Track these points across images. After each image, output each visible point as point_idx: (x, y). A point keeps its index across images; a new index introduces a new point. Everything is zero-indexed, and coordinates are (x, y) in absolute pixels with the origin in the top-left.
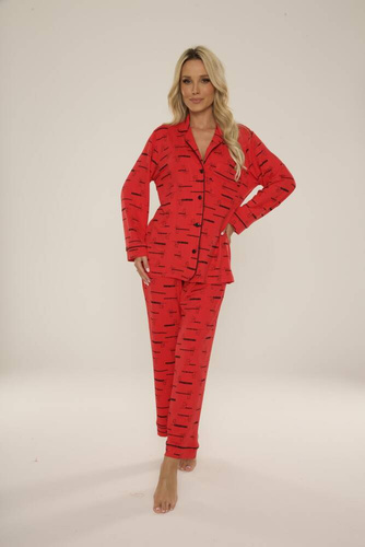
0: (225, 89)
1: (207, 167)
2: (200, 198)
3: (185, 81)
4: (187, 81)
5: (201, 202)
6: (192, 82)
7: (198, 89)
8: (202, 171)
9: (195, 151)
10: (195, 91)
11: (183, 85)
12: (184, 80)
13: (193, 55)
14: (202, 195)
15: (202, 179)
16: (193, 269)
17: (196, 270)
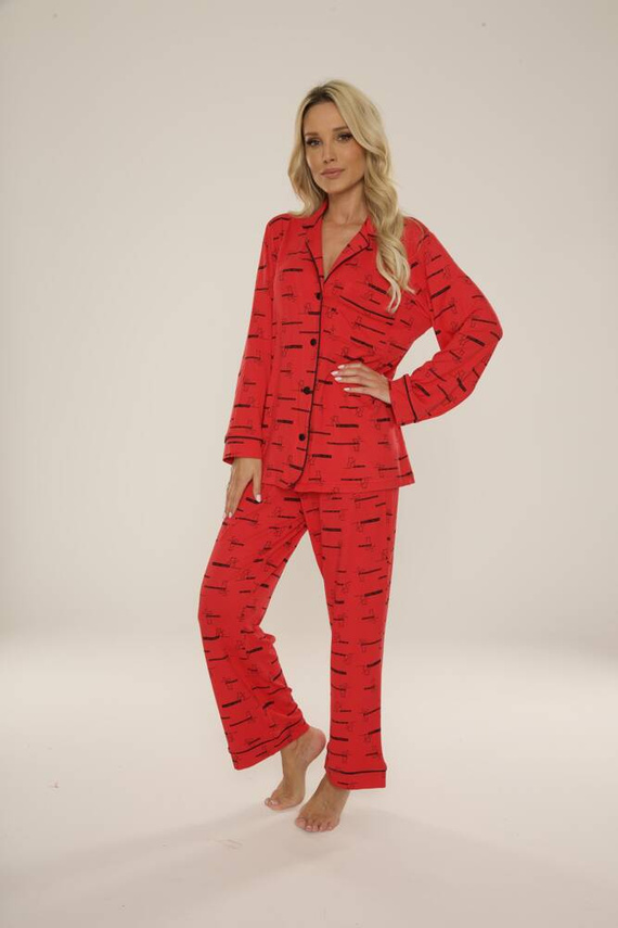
0: (382, 148)
1: (328, 291)
2: (313, 342)
3: (310, 142)
4: (315, 141)
5: (313, 350)
6: (322, 141)
7: (333, 152)
8: (318, 296)
9: (314, 260)
10: (328, 157)
11: (310, 150)
12: (308, 141)
13: (321, 96)
14: (316, 336)
15: (317, 310)
16: (298, 468)
17: (302, 469)
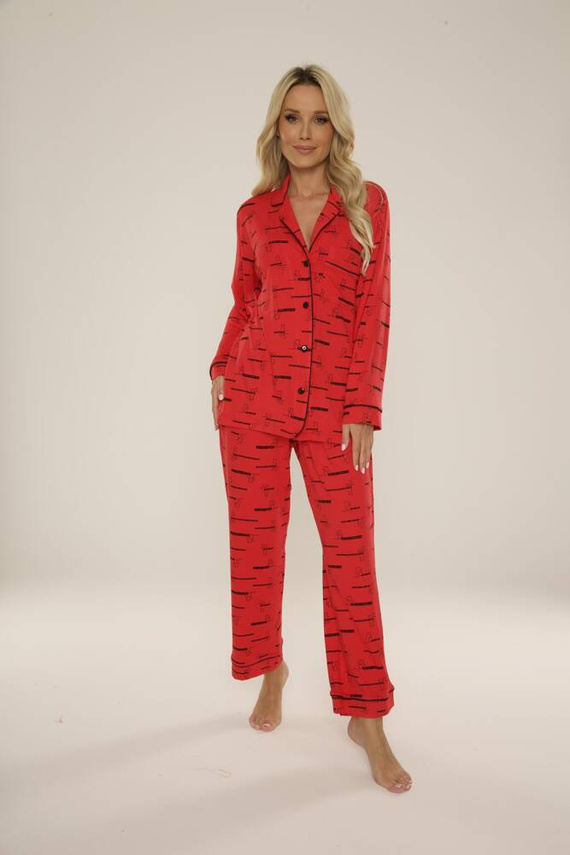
1: (314, 258)
2: (306, 305)
3: (289, 118)
4: (292, 117)
5: (307, 313)
6: (301, 120)
7: (309, 132)
8: (306, 264)
9: (294, 234)
10: (305, 135)
11: (285, 124)
12: (286, 116)
13: (305, 77)
14: (309, 300)
15: (307, 276)
16: (300, 419)
17: (305, 420)
